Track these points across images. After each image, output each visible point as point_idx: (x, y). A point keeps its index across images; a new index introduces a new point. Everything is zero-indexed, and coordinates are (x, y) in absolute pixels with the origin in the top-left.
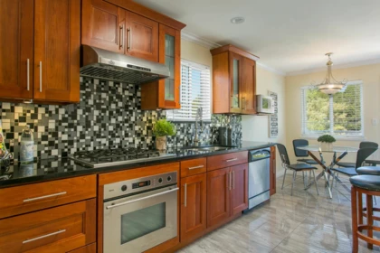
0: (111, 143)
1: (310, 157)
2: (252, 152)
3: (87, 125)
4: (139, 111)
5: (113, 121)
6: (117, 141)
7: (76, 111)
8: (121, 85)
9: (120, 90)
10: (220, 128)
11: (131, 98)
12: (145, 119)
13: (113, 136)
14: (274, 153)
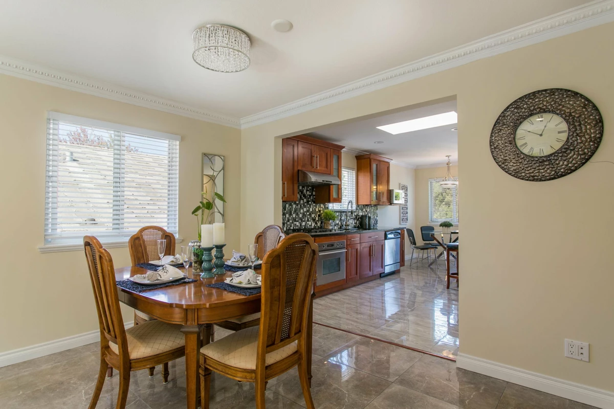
0: (301, 225)
1: (435, 242)
2: (387, 233)
3: (290, 214)
4: (314, 204)
5: (302, 211)
6: (304, 224)
7: (286, 205)
8: (305, 187)
9: (305, 191)
10: (362, 216)
11: (310, 196)
12: (317, 210)
13: (302, 221)
14: (404, 234)
